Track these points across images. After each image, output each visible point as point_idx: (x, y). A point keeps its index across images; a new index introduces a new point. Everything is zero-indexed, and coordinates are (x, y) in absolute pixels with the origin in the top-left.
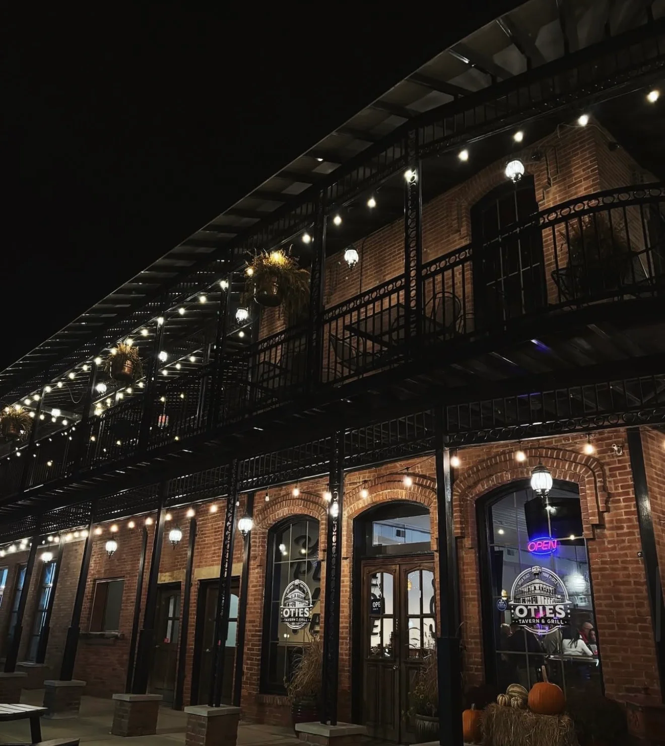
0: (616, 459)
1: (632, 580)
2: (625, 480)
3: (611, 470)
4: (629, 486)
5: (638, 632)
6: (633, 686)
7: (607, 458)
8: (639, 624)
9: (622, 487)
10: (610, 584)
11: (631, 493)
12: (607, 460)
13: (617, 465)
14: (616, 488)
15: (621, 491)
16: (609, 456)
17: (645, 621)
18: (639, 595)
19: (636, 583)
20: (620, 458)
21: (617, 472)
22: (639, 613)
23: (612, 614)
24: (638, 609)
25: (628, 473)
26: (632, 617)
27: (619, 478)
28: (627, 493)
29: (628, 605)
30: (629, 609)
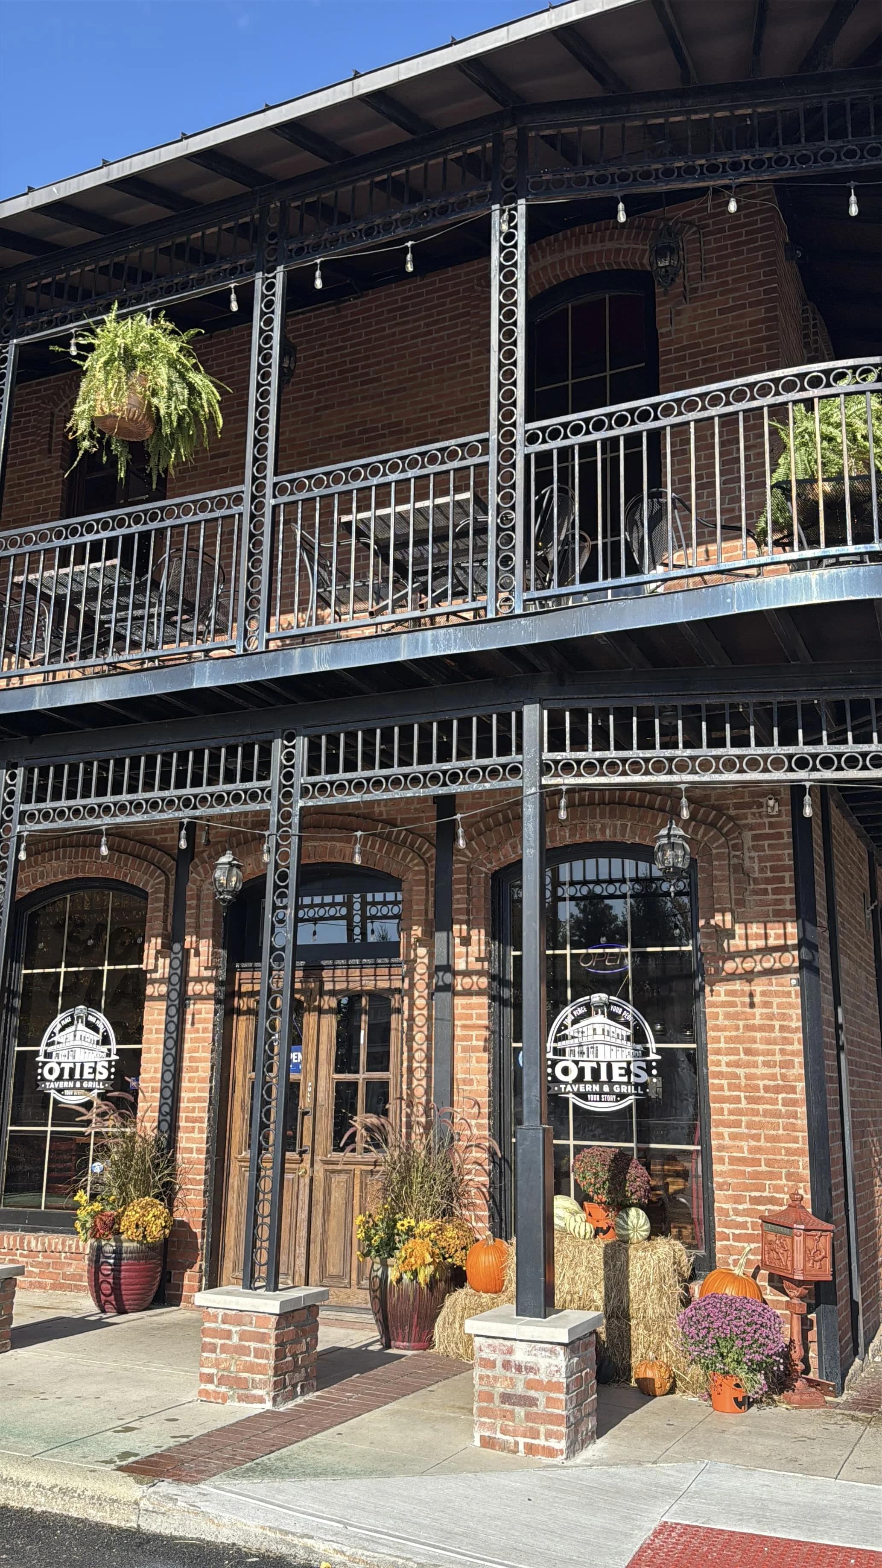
0: (766, 820)
1: (777, 1024)
2: (779, 858)
3: (755, 838)
4: (785, 869)
5: (780, 1107)
6: (764, 1194)
7: (749, 816)
8: (784, 1095)
9: (773, 869)
10: (737, 1028)
11: (787, 879)
12: (750, 821)
13: (767, 831)
14: (762, 870)
15: (769, 874)
16: (754, 814)
17: (793, 1090)
18: (786, 1047)
19: (783, 1028)
20: (773, 820)
21: (766, 843)
22: (784, 1077)
23: (738, 1077)
24: (783, 1071)
25: (785, 846)
26: (772, 1083)
27: (768, 852)
28: (781, 880)
29: (766, 1064)
30: (766, 1071)
